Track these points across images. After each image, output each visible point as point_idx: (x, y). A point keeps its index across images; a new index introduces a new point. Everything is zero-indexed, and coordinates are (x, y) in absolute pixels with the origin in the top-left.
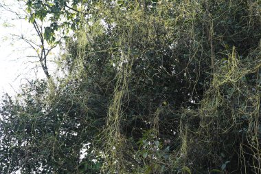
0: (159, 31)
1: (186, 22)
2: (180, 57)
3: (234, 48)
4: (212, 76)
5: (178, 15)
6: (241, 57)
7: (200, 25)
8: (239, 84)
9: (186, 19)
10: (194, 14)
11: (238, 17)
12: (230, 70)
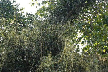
0: (21, 41)
1: (33, 39)
2: (28, 53)
3: (50, 52)
4: (40, 63)
5: (30, 36)
6: (53, 56)
7: (38, 41)
8: (51, 68)
9: (33, 38)
10: (37, 36)
11: (54, 40)
12: (48, 61)
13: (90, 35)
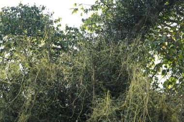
0: (59, 75)
1: (79, 70)
2: (72, 95)
3: (109, 91)
4: (93, 110)
5: (74, 65)
6: (114, 98)
7: (87, 73)
8: (111, 117)
9: (79, 68)
10: (85, 65)
11: (114, 70)
12: (105, 106)
13: (176, 59)
